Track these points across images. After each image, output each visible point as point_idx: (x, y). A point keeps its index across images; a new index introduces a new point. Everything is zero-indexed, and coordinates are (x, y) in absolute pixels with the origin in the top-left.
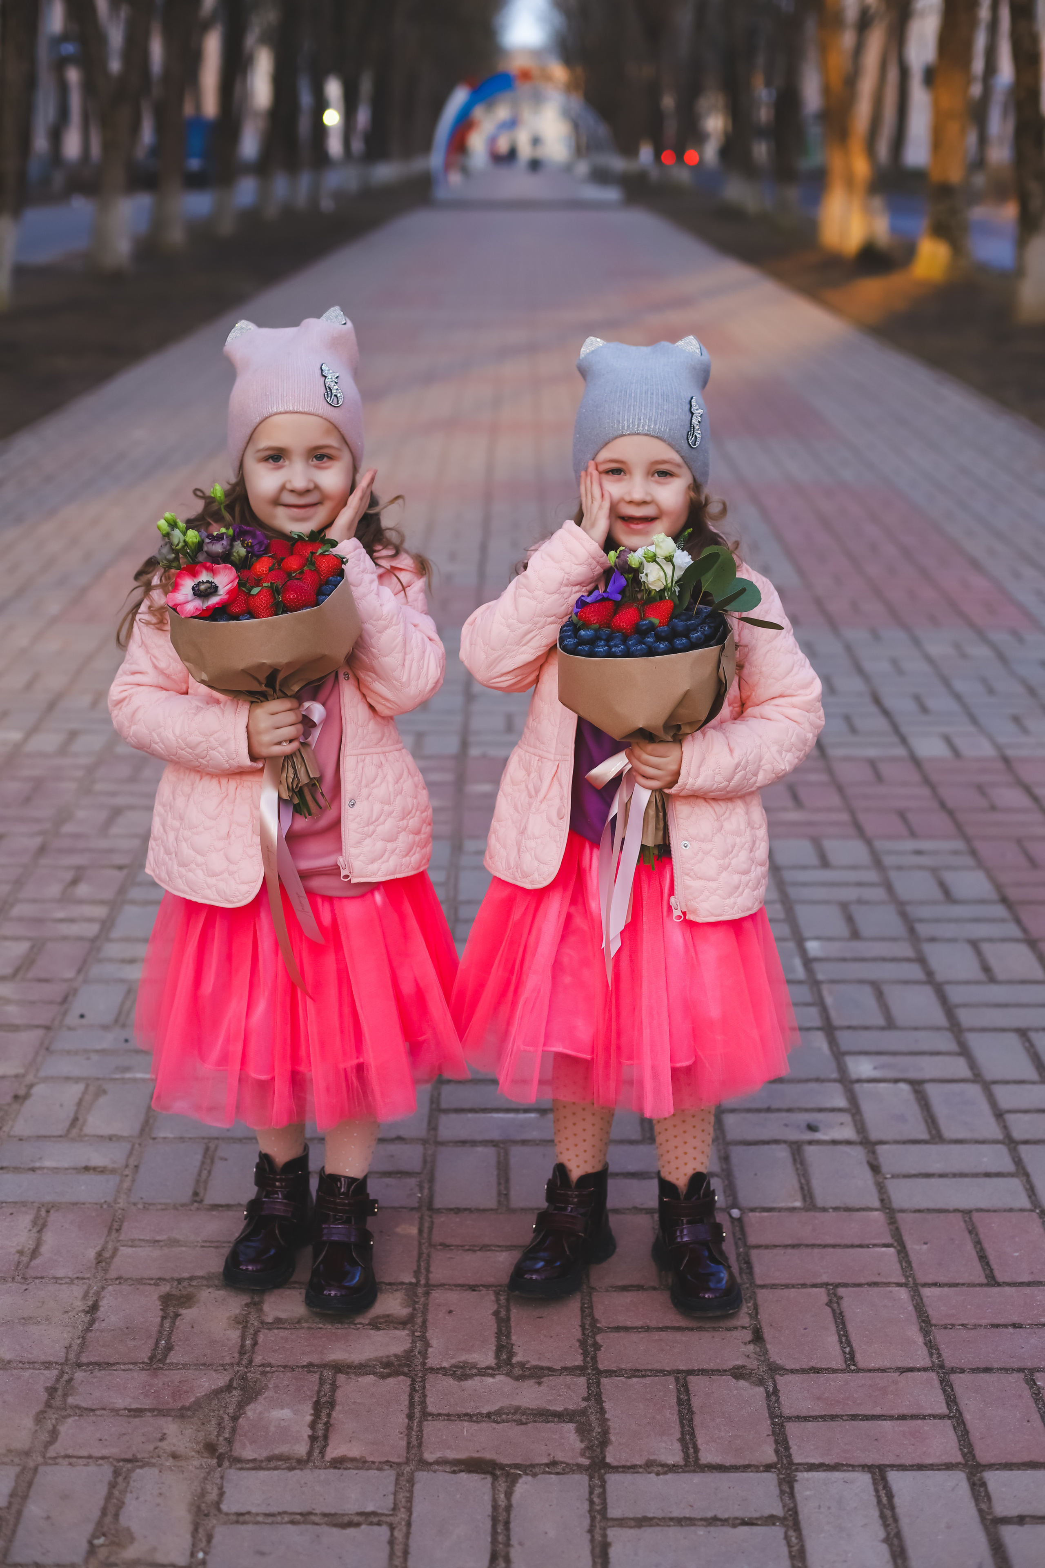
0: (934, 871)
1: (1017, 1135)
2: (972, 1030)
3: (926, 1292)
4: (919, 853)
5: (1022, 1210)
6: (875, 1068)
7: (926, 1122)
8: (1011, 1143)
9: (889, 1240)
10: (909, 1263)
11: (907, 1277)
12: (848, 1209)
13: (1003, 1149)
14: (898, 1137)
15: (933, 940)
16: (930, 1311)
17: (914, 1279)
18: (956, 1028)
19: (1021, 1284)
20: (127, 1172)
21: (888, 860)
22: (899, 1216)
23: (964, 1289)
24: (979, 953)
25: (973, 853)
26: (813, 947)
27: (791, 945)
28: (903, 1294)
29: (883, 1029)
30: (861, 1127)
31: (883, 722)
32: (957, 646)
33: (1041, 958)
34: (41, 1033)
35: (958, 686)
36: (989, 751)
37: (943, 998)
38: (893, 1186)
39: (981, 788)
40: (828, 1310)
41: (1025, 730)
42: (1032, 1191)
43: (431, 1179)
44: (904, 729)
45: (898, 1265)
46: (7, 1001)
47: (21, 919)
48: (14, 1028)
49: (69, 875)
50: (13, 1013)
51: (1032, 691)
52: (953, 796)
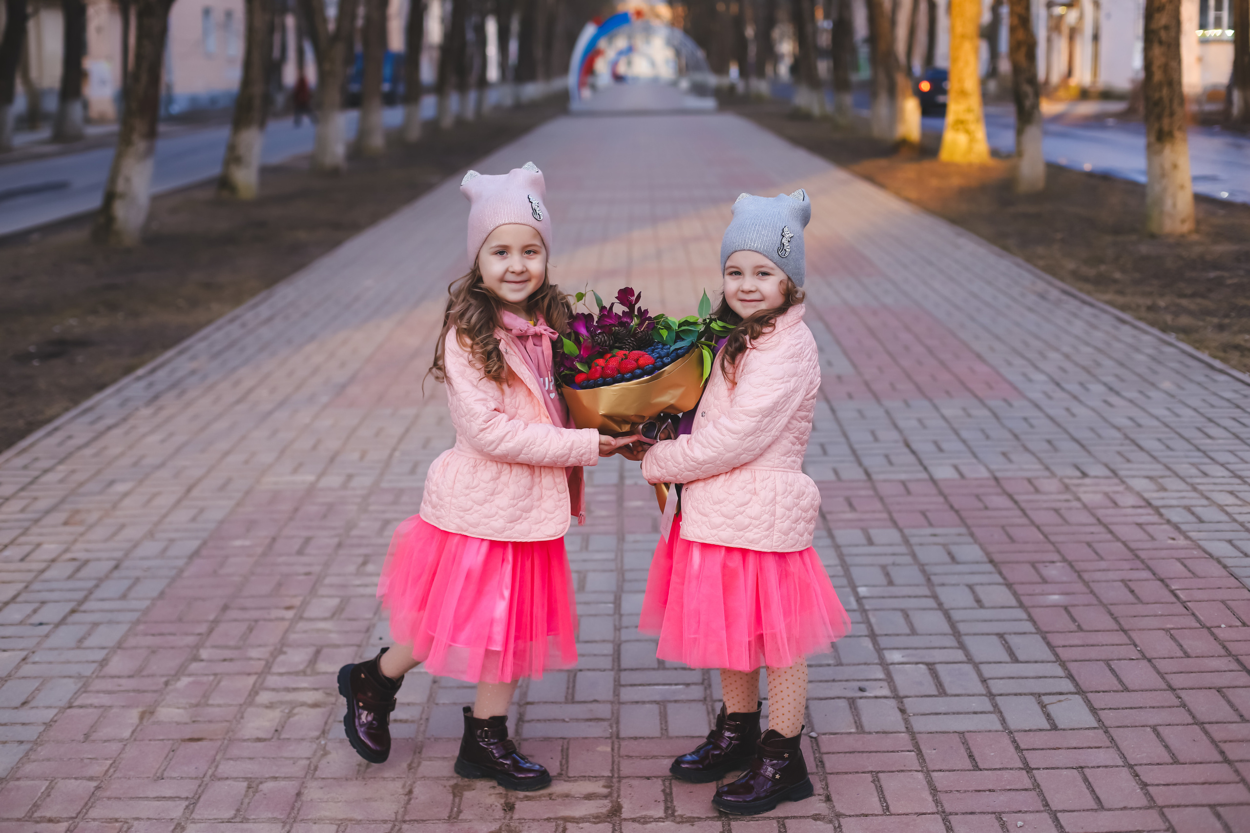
0: (944, 545)
1: (995, 691)
2: (966, 635)
3: (934, 774)
4: (935, 535)
5: (996, 732)
6: (903, 657)
7: (936, 685)
8: (991, 696)
9: (911, 748)
10: (924, 760)
11: (922, 767)
12: (884, 732)
13: (986, 699)
14: (918, 694)
15: (943, 585)
16: (937, 784)
17: (927, 768)
18: (957, 634)
19: (995, 769)
21: (913, 540)
22: (918, 736)
23: (959, 772)
24: (973, 592)
25: (972, 535)
26: (862, 591)
27: (848, 590)
28: (920, 776)
29: (908, 635)
30: (893, 688)
31: (911, 458)
32: (964, 409)
33: (1015, 594)
34: (355, 648)
35: (965, 434)
36: (984, 473)
37: (949, 618)
38: (913, 720)
39: (978, 497)
40: (873, 784)
41: (1010, 461)
42: (1003, 721)
43: (618, 722)
44: (926, 462)
45: (917, 761)
46: (330, 632)
47: (332, 586)
48: (337, 646)
49: (360, 560)
50: (335, 638)
51: (1016, 437)
52: (958, 502)
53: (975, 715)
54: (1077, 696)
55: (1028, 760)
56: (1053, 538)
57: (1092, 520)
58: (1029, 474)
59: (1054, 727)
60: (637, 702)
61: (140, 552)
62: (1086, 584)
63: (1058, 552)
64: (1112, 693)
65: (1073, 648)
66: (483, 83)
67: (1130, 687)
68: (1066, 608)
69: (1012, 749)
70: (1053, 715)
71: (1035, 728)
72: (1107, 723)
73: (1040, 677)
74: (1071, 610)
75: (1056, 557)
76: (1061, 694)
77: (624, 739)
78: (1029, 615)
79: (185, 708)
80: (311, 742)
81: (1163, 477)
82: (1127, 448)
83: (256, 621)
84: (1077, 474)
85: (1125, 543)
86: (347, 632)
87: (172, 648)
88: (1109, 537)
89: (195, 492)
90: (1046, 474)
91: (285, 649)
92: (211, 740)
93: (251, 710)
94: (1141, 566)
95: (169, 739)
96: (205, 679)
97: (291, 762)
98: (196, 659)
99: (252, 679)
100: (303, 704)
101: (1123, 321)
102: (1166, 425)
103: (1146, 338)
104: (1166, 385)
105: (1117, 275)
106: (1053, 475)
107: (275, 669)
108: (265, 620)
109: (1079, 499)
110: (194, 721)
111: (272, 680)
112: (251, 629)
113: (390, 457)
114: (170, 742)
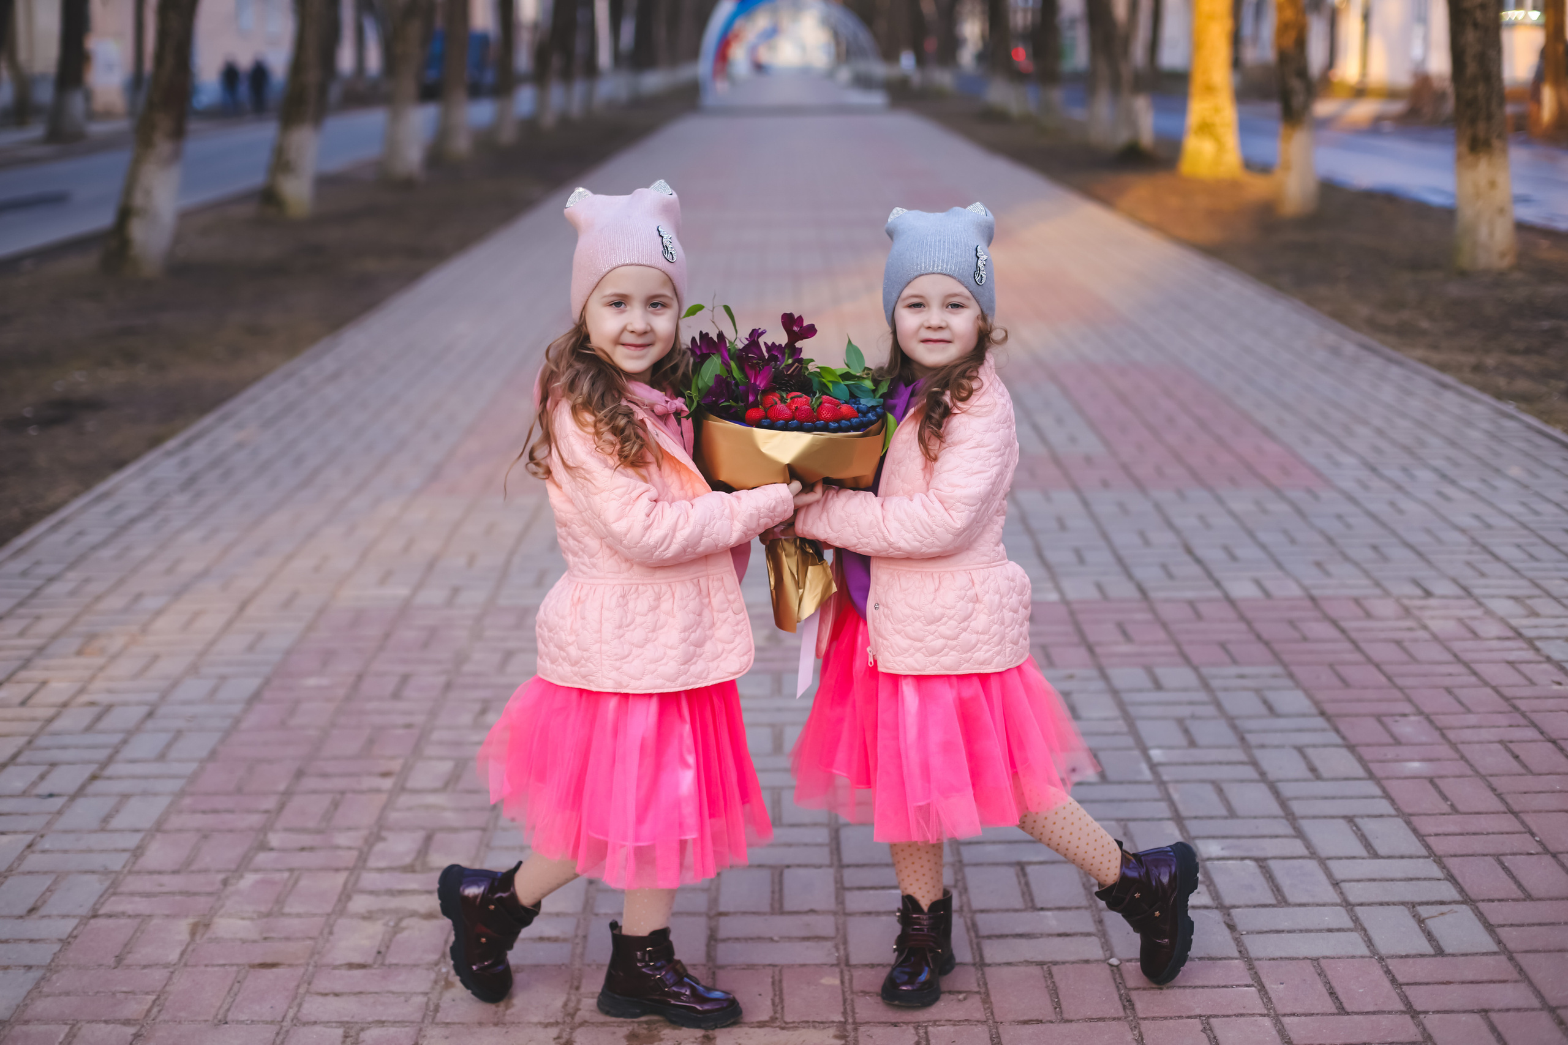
0: (1257, 691)
1: (1352, 899)
2: (1303, 818)
3: (1286, 1020)
4: (1242, 676)
5: (1362, 957)
6: (1223, 849)
7: (1273, 890)
8: (1348, 905)
9: (1250, 981)
10: (1269, 999)
11: (1269, 1010)
12: (1211, 959)
13: (1341, 910)
14: (1249, 903)
15: (1262, 746)
16: (1291, 1035)
17: (1275, 1011)
18: (1291, 817)
19: (1367, 1013)
20: (578, 940)
21: (1215, 683)
22: (1256, 963)
23: (1319, 1017)
24: (1305, 757)
25: (1291, 676)
26: (1156, 754)
27: (1136, 753)
28: (1267, 1022)
29: (1226, 818)
30: (1215, 896)
31: (1194, 570)
32: (1257, 503)
33: (1361, 760)
34: (478, 833)
35: (1263, 537)
36: (1296, 591)
37: (1277, 794)
38: (1247, 940)
39: (1292, 623)
40: (1204, 1035)
41: (1328, 574)
42: (1369, 942)
43: (845, 942)
44: (1218, 575)
45: (1260, 1001)
46: (443, 809)
47: (441, 743)
48: (454, 830)
49: (477, 707)
50: (451, 818)
51: (1331, 541)
52: (1267, 630)
53: (1330, 934)
54: (1464, 906)
55: (1411, 999)
56: (1399, 681)
57: (1448, 657)
58: (1355, 593)
59: (1440, 952)
60: (869, 913)
61: (180, 694)
62: (1453, 746)
63: (1410, 700)
64: (1511, 903)
65: (1449, 838)
66: (591, 70)
67: (1535, 893)
68: (1431, 780)
69: (1387, 983)
70: (1436, 933)
71: (1413, 952)
72: (1511, 946)
73: (1411, 879)
74: (1440, 782)
75: (1407, 708)
76: (1442, 903)
77: (855, 966)
78: (1384, 790)
79: (251, 919)
80: (428, 969)
81: (1530, 597)
82: (1478, 557)
83: (343, 793)
84: (1419, 592)
85: (1495, 689)
86: (466, 810)
87: (231, 831)
88: (1473, 679)
89: (251, 611)
90: (1377, 591)
91: (384, 834)
92: (290, 965)
93: (343, 922)
94: (1523, 721)
95: (232, 965)
96: (277, 876)
97: (402, 998)
98: (264, 847)
99: (341, 878)
100: (413, 914)
101: (1444, 386)
102: (1524, 526)
103: (1478, 408)
104: (1515, 471)
105: (1425, 324)
106: (1387, 594)
107: (372, 863)
108: (354, 791)
109: (1425, 627)
110: (265, 939)
111: (369, 879)
112: (336, 805)
113: (508, 563)
114: (235, 968)
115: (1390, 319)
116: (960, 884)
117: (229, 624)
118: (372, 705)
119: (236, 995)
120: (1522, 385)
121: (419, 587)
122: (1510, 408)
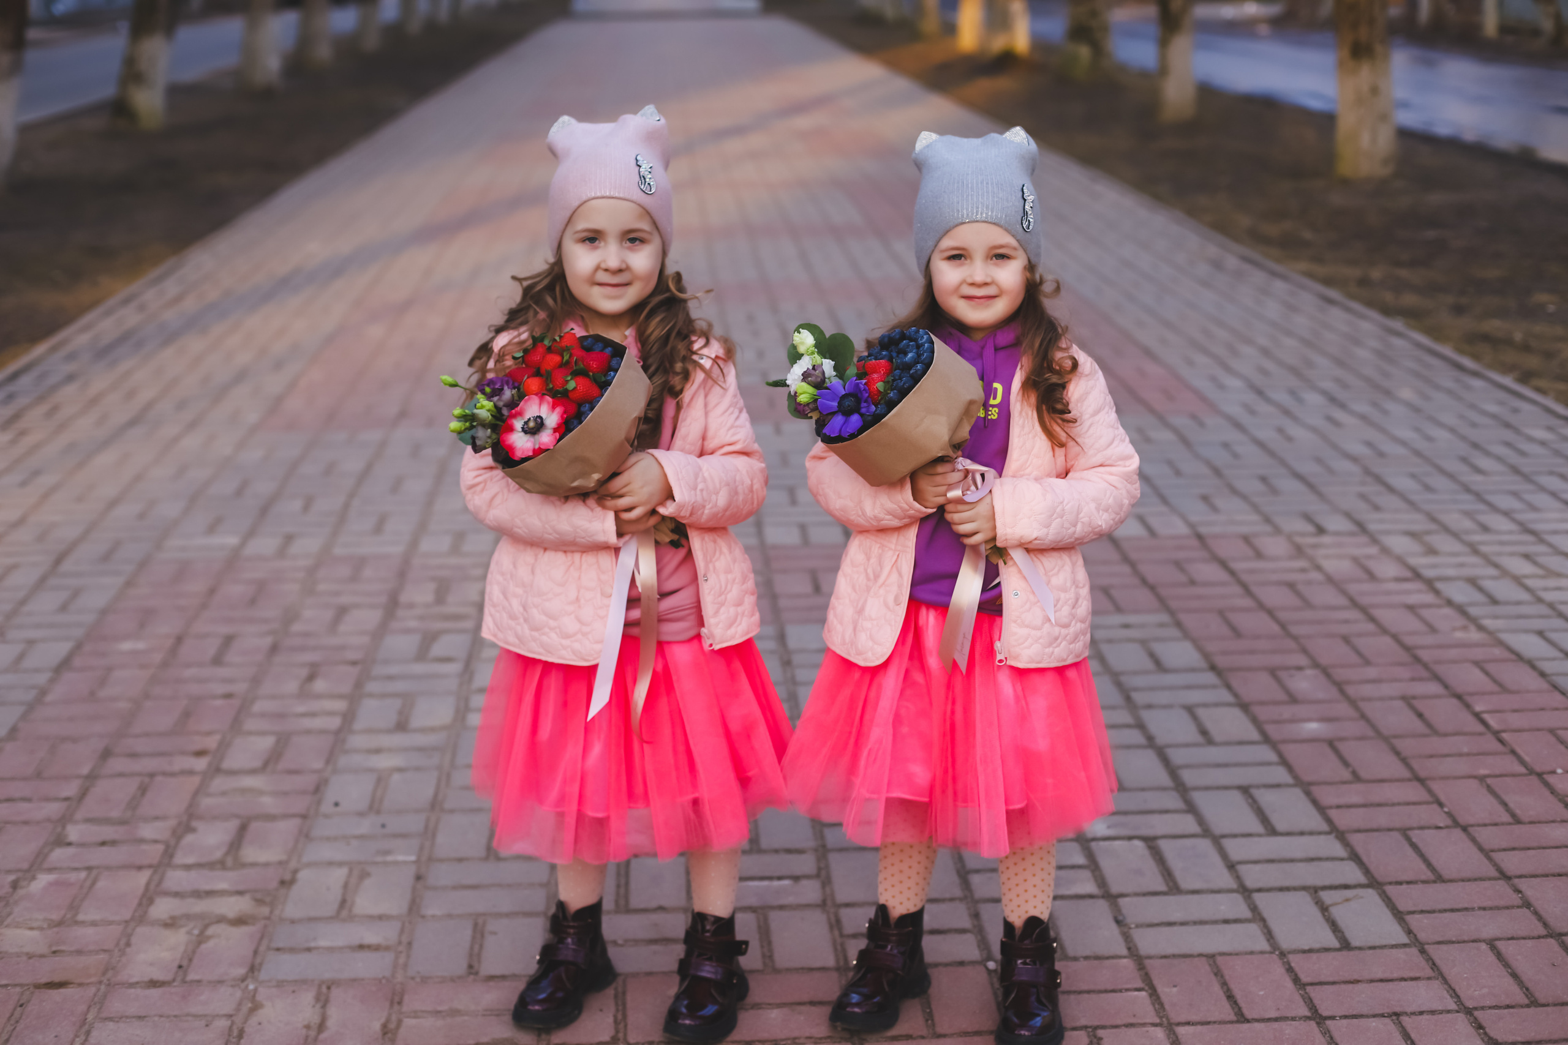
0: (1143, 642)
1: (1250, 883)
2: (1195, 789)
3: (1181, 1030)
4: (1126, 626)
5: (1262, 953)
6: (1109, 827)
7: (1163, 875)
8: (1245, 892)
9: (1140, 984)
10: (1162, 1005)
11: (1161, 1018)
12: (1098, 958)
13: (1238, 898)
14: (1138, 890)
15: (1149, 707)
17: (1168, 1019)
18: (1181, 788)
19: (1269, 1020)
20: (401, 948)
22: (1147, 962)
23: (1216, 1026)
24: (1195, 718)
25: (1179, 624)
28: (1159, 1033)
30: (1101, 881)
32: (1141, 431)
33: (1255, 721)
36: (1181, 529)
37: (1165, 761)
38: (1138, 935)
39: (1178, 565)
41: (1215, 509)
42: (1269, 935)
45: (1151, 1007)
46: (261, 793)
47: (263, 715)
48: (271, 818)
49: (304, 672)
50: (268, 803)
51: (1217, 472)
52: (1152, 573)
53: (1226, 926)
54: (1370, 891)
55: (1316, 1002)
56: (1295, 630)
57: (1342, 601)
58: (1245, 530)
59: (1346, 945)
62: (1353, 703)
63: (1305, 651)
64: (1421, 886)
65: (1353, 810)
67: (1446, 874)
68: (1331, 743)
69: (1289, 984)
70: (1342, 923)
71: (1317, 946)
72: (1422, 936)
73: (1312, 860)
74: (1341, 746)
75: (1303, 660)
76: (1346, 887)
78: (1280, 755)
79: (41, 929)
80: (232, 986)
81: (1428, 533)
82: (1372, 489)
83: (152, 775)
84: (1310, 528)
85: (1395, 637)
86: (285, 794)
87: (26, 823)
88: (1371, 627)
89: (67, 566)
90: (1268, 528)
91: (194, 824)
92: (80, 985)
93: (140, 930)
94: (1424, 674)
95: (16, 985)
96: (73, 877)
97: (203, 1023)
98: (61, 842)
99: (143, 877)
100: (221, 919)
101: (1330, 301)
102: (1418, 453)
103: (1366, 326)
104: (1406, 394)
105: (1307, 235)
106: (1277, 531)
107: (180, 859)
108: (165, 774)
109: (1318, 568)
110: (54, 952)
111: (175, 879)
112: (143, 790)
113: (347, 506)
114: (18, 989)
115: (1273, 230)
116: (823, 873)
117: (42, 581)
118: (189, 672)
119: (17, 1022)
120: (1410, 299)
121: (251, 534)
122: (1398, 324)
